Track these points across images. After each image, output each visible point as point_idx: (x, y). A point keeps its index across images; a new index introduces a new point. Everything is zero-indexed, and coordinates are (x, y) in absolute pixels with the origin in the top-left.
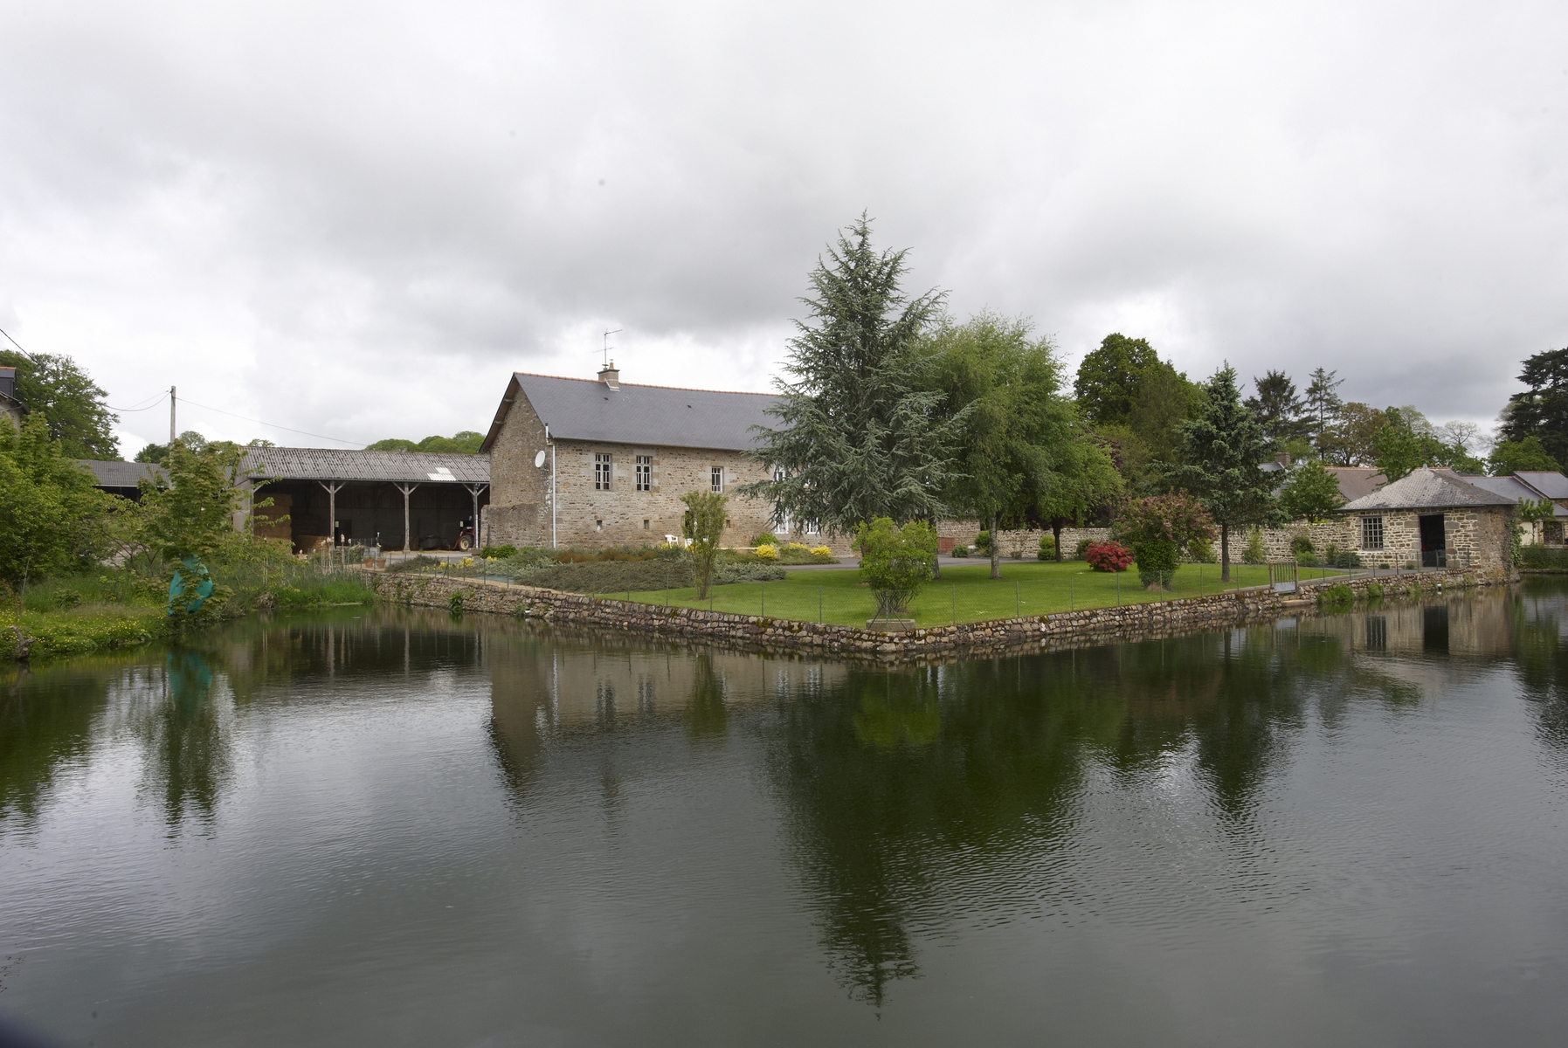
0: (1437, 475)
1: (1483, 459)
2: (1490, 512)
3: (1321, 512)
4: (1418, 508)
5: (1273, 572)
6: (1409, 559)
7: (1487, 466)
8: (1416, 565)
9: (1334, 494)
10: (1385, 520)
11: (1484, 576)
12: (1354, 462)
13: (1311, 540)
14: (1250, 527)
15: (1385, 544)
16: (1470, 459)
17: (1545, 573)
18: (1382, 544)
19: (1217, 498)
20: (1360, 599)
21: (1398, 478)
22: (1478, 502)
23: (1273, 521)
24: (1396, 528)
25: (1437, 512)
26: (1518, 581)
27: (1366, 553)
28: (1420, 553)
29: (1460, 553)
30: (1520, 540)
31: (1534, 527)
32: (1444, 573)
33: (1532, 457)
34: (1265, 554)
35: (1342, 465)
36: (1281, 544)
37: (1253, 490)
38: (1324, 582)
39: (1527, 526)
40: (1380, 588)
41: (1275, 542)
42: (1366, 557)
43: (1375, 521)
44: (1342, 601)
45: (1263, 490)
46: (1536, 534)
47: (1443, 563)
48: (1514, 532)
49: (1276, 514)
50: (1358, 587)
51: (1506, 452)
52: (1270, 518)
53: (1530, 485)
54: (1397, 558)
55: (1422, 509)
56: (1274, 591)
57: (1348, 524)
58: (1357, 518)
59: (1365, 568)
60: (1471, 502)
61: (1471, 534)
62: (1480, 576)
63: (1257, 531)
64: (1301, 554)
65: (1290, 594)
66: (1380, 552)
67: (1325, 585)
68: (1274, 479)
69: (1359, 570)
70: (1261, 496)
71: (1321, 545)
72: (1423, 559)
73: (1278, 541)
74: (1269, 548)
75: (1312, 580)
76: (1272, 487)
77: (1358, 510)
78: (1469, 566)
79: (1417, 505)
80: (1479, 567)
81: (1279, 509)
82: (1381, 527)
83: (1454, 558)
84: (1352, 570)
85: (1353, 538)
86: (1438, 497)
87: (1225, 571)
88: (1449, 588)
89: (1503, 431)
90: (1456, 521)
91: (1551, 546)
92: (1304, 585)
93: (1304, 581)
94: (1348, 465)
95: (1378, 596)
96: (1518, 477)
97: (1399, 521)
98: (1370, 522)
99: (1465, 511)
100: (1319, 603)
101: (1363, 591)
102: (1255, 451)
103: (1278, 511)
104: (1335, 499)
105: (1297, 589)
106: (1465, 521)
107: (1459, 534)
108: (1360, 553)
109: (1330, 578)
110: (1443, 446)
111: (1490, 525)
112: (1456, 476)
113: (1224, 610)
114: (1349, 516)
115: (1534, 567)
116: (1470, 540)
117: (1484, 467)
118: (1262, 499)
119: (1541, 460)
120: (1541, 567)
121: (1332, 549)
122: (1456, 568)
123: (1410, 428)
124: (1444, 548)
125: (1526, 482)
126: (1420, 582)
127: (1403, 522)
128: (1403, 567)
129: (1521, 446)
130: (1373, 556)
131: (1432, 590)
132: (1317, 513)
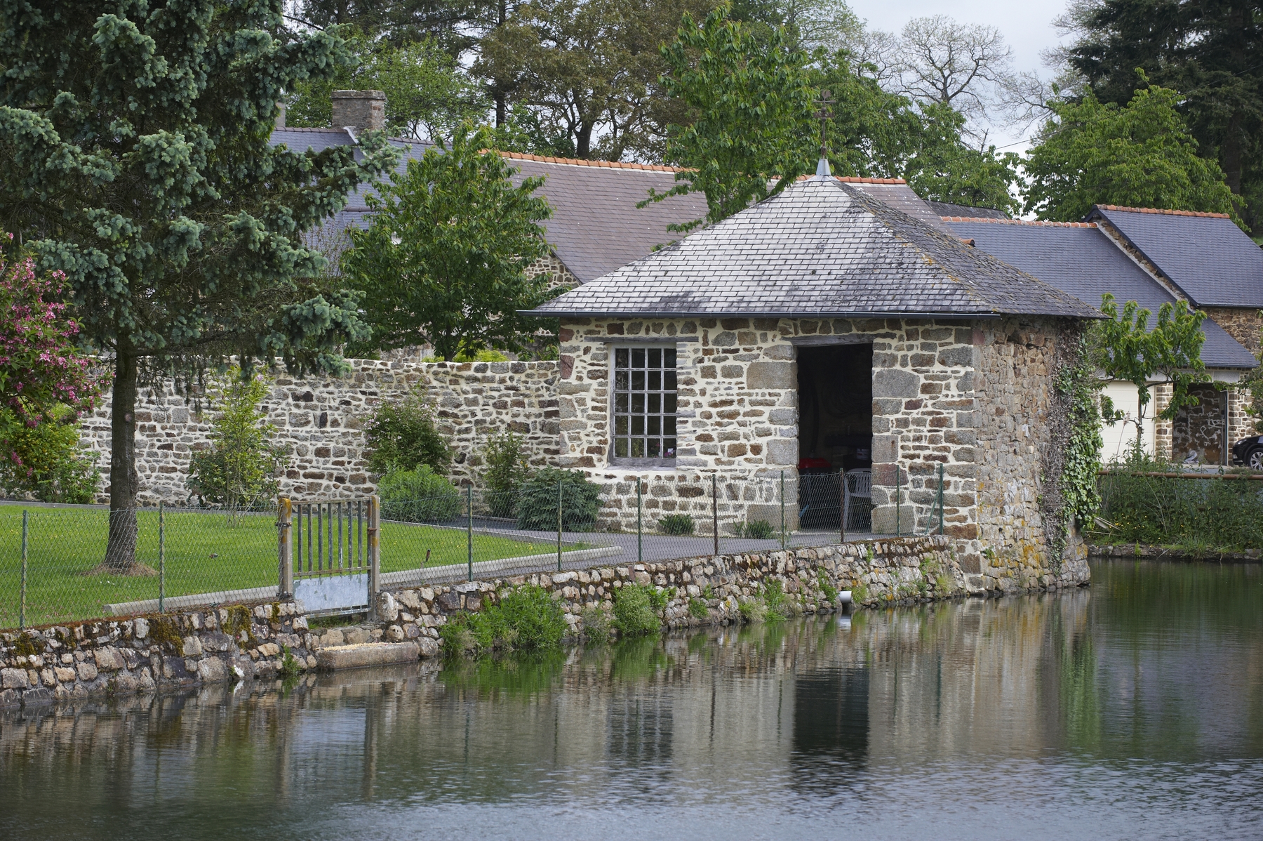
0: (859, 203)
1: (1012, 158)
2: (1014, 339)
3: (478, 319)
4: (793, 318)
5: (290, 540)
6: (758, 501)
7: (1021, 183)
8: (775, 522)
9: (530, 254)
10: (688, 357)
11: (984, 564)
12: (604, 140)
13: (437, 422)
14: (221, 367)
15: (682, 444)
16: (973, 154)
17: (1166, 558)
18: (672, 443)
19: (104, 244)
20: (589, 640)
21: (737, 206)
22: (979, 304)
23: (302, 345)
24: (720, 387)
25: (853, 335)
26: (1083, 585)
27: (621, 474)
28: (793, 480)
29: (917, 484)
30: (1097, 443)
31: (1143, 400)
32: (863, 551)
33: (1156, 161)
34: (273, 472)
35: (562, 149)
36: (334, 437)
37: (235, 220)
38: (470, 577)
39: (1123, 396)
40: (655, 602)
41: (312, 428)
42: (621, 489)
43: (654, 362)
44: (528, 648)
45: (272, 224)
46: (1148, 426)
47: (862, 520)
48: (1080, 413)
49: (316, 318)
50: (584, 598)
51: (1079, 138)
52: (294, 328)
53: (1142, 256)
54: (715, 494)
55: (806, 321)
56: (291, 608)
57: (566, 366)
58: (594, 346)
59: (615, 528)
60: (957, 303)
61: (952, 415)
62: (971, 565)
63: (247, 379)
64: (401, 475)
65: (348, 619)
66: (664, 473)
67: (472, 587)
68: (313, 182)
69: (591, 537)
70: (266, 243)
71: (472, 444)
72: (802, 502)
73: (323, 421)
74: (288, 450)
75: (432, 571)
76: (305, 211)
77: (599, 317)
78: (942, 531)
79: (791, 308)
80: (971, 533)
81: (328, 297)
82: (672, 380)
83: (897, 498)
84: (567, 537)
85: (580, 417)
86: (858, 279)
87: (119, 533)
88: (875, 606)
89: (1077, 63)
90: (909, 369)
91: (1190, 467)
92: (399, 588)
93: (402, 576)
94: (583, 152)
95: (647, 632)
96: (1110, 225)
97: (731, 362)
98: (638, 361)
99: (938, 335)
100: (449, 655)
101: (598, 613)
102: (250, 71)
103: (323, 306)
104: (529, 274)
105: (376, 599)
106: (937, 368)
107: (915, 414)
108: (599, 472)
109: (492, 565)
110: (894, 103)
111: (1010, 386)
112: (921, 212)
113: (104, 681)
114: (569, 335)
115: (1135, 538)
116: (950, 438)
117: (1014, 188)
118: (268, 259)
119: (1181, 173)
120: (1154, 539)
121: (507, 458)
122: (899, 535)
123: (793, 31)
124: (867, 463)
125: (1131, 246)
126: (785, 582)
127: (745, 366)
128: (737, 529)
129: (1124, 117)
130: (642, 489)
131: (821, 612)
132: (467, 325)
